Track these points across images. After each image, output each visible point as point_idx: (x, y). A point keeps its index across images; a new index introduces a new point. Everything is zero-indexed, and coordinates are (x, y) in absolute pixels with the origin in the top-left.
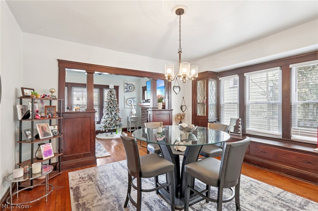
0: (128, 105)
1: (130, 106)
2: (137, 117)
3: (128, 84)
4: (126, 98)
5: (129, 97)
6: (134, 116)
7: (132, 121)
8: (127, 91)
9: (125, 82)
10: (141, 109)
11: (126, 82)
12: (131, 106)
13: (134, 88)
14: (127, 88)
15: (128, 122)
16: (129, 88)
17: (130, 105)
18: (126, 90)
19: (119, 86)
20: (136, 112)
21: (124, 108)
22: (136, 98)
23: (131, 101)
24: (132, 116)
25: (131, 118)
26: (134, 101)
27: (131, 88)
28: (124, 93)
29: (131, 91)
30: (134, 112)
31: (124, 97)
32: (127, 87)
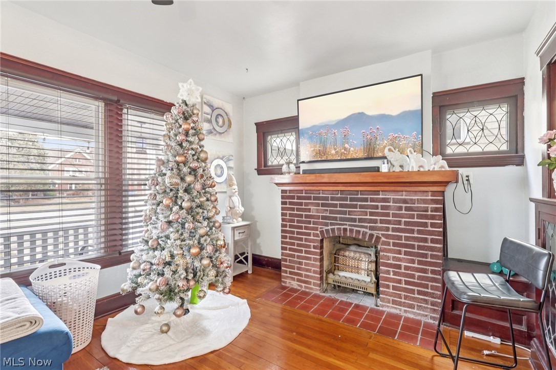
3: (212, 108)
5: (215, 153)
7: (235, 238)
9: (204, 96)
11: (208, 98)
13: (230, 123)
14: (210, 121)
16: (216, 120)
18: (207, 126)
22: (234, 158)
23: (222, 168)
26: (228, 168)
27: (220, 121)
29: (220, 133)
32: (209, 117)
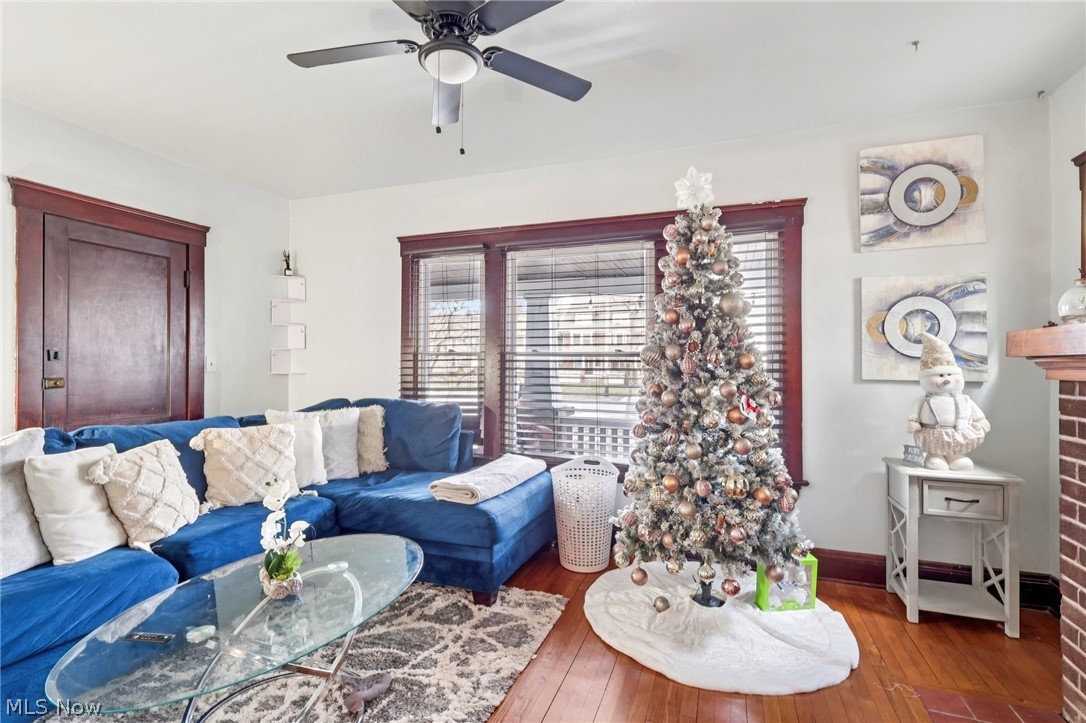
0: (892, 358)
1: (917, 365)
2: (1001, 485)
3: (892, 172)
4: (875, 289)
5: (902, 282)
6: (966, 469)
7: (928, 510)
8: (884, 234)
9: (863, 153)
10: (1055, 396)
11: (875, 152)
12: (925, 365)
13: (969, 190)
14: (883, 208)
15: (895, 514)
16: (908, 197)
17: (916, 350)
18: (872, 222)
19: (804, 200)
20: (985, 425)
21: (858, 378)
22: (990, 286)
23: (932, 317)
24: (940, 469)
25: (919, 481)
26: (960, 317)
27: (926, 195)
28: (857, 250)
29: (926, 228)
30: (963, 424)
31: (849, 287)
32: (881, 197)
